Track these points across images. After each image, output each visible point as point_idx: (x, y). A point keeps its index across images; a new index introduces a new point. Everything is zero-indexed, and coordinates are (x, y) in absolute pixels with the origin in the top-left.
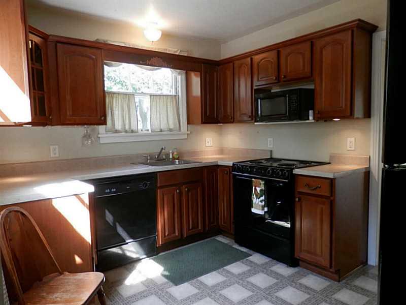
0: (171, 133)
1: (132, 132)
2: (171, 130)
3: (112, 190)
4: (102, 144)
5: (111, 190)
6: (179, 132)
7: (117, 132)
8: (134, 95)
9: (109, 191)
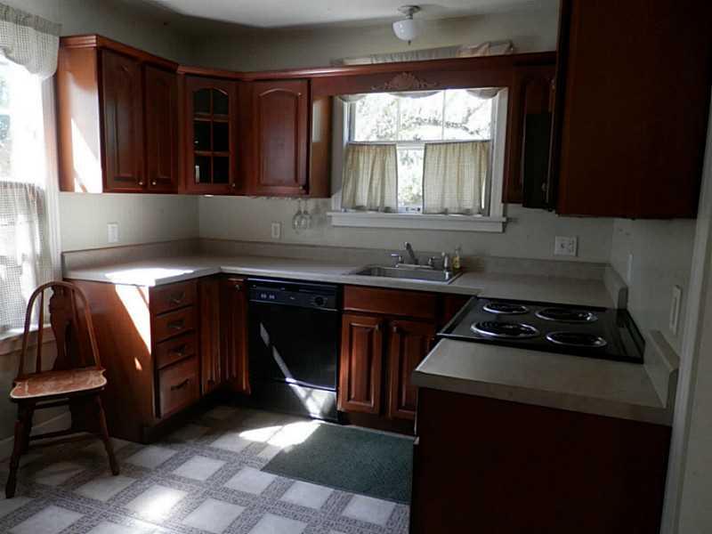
0: (469, 217)
1: (387, 210)
2: (467, 212)
3: (262, 296)
4: (335, 226)
5: (268, 296)
6: (487, 218)
7: (359, 208)
8: (394, 145)
9: (265, 296)
